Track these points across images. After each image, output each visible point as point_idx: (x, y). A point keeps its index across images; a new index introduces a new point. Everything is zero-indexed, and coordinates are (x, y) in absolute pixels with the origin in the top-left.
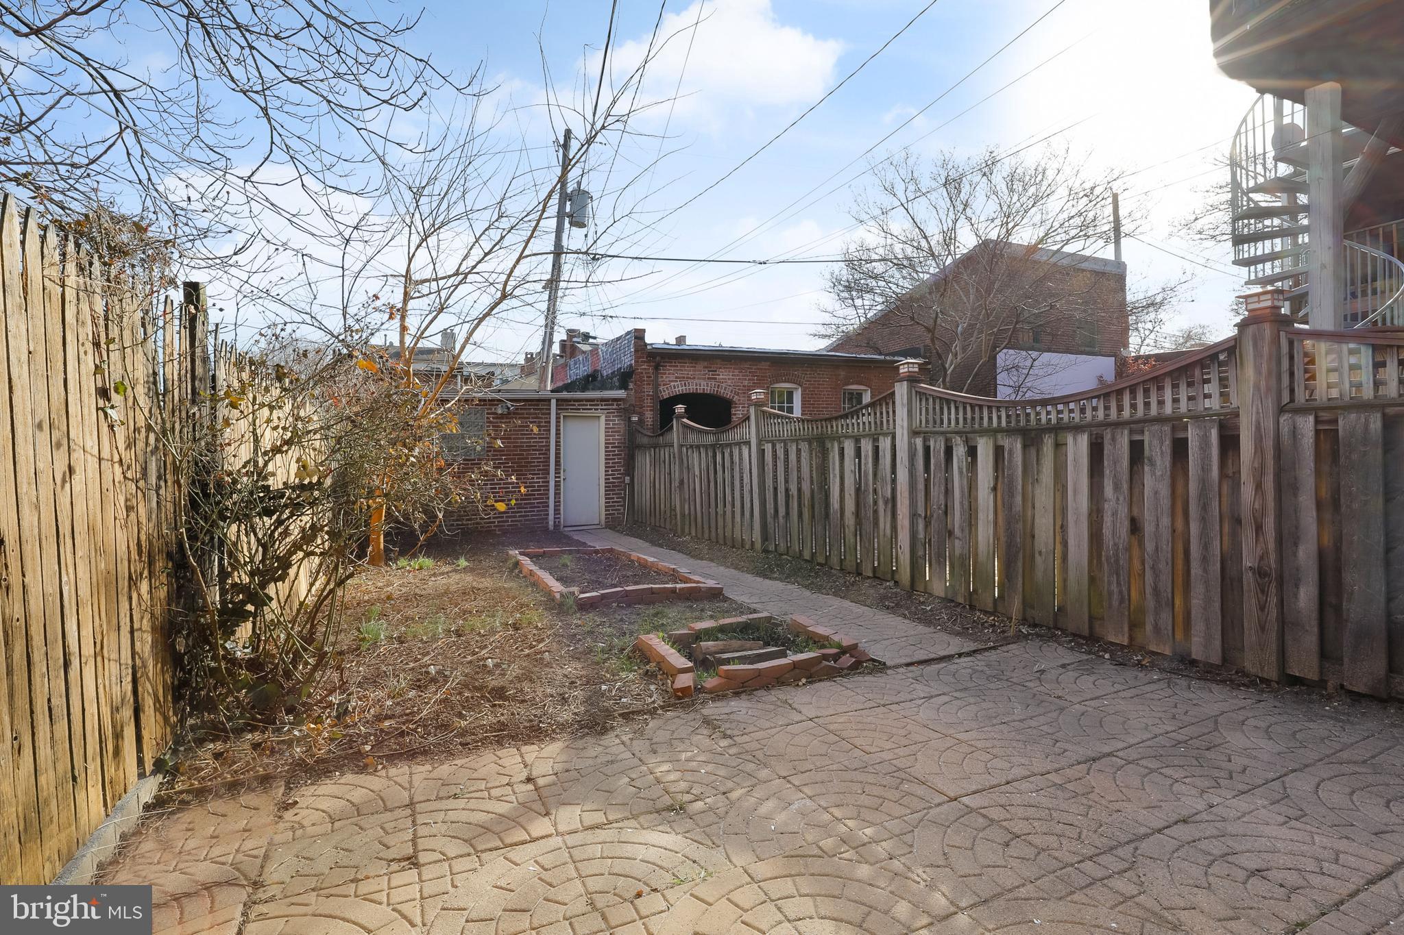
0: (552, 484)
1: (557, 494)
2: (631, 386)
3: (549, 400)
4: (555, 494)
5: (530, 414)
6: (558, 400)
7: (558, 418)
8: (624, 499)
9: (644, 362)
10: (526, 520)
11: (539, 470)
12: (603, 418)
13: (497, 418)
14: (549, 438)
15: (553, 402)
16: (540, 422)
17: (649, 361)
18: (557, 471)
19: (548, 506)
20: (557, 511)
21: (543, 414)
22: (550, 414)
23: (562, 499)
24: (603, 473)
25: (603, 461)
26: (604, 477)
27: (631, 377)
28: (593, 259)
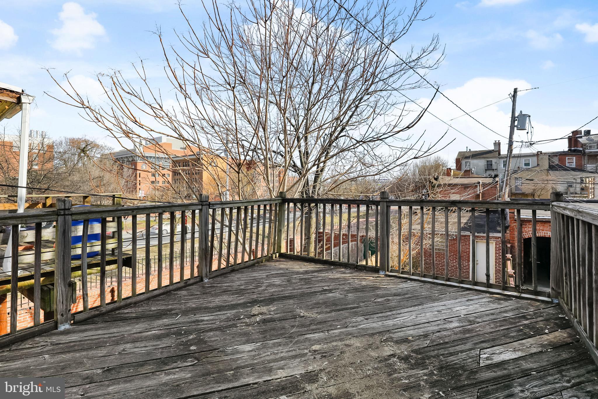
2: (508, 232)
3: (469, 236)
5: (462, 240)
9: (514, 222)
12: (494, 243)
14: (469, 249)
16: (466, 243)
19: (469, 273)
21: (467, 240)
22: (470, 240)
24: (494, 265)
25: (494, 260)
26: (494, 267)
27: (508, 228)
28: (530, 144)
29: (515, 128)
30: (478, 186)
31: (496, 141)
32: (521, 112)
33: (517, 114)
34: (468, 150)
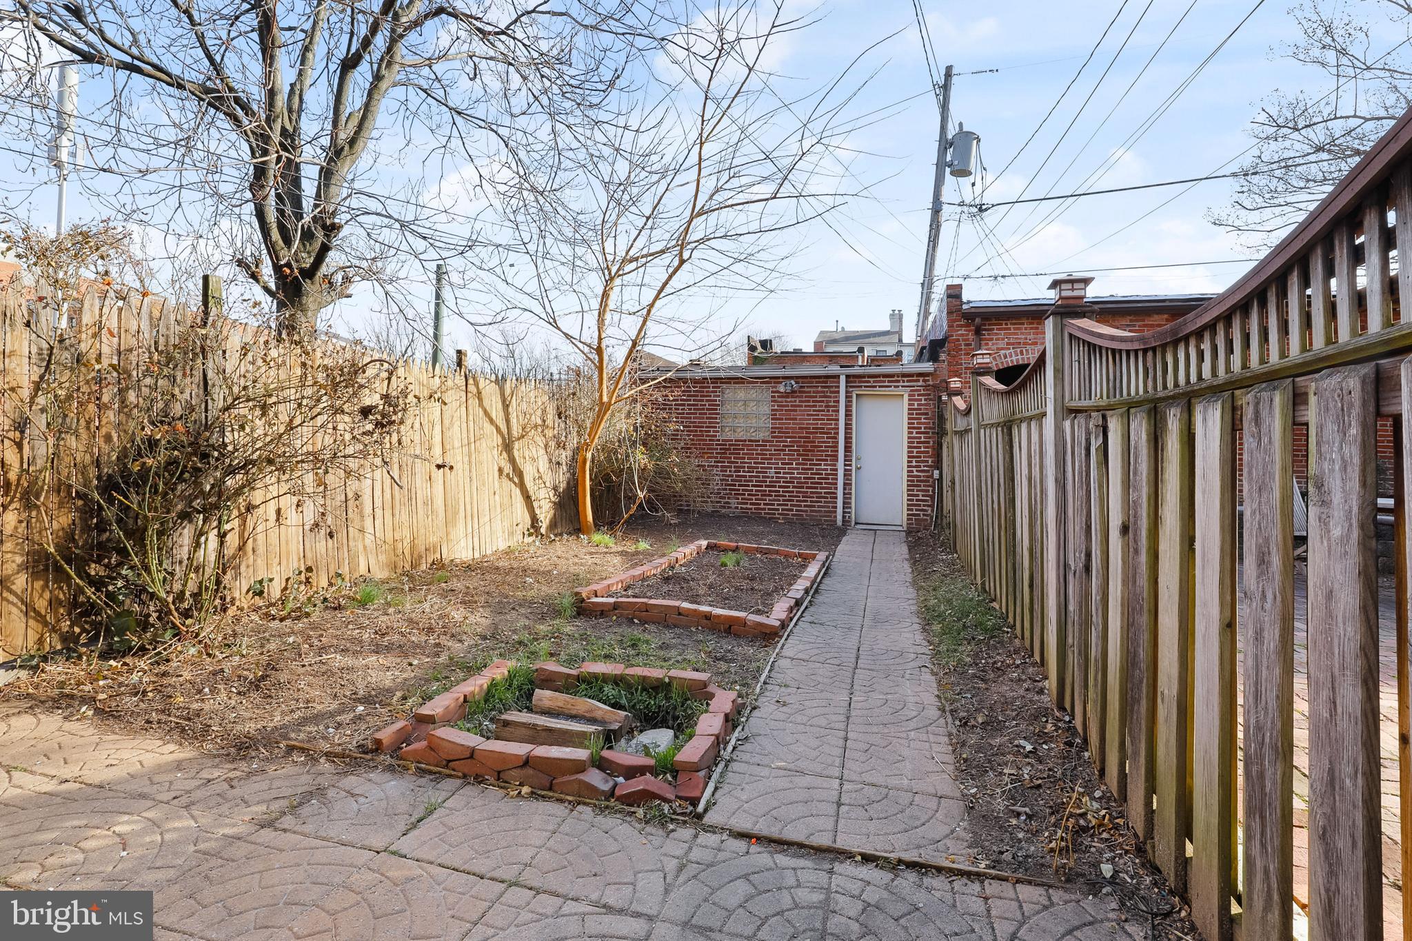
0: (841, 473)
1: (847, 485)
2: (943, 356)
3: (838, 377)
4: (845, 484)
5: (818, 392)
6: (848, 376)
7: (848, 397)
8: (932, 497)
9: (962, 326)
10: (812, 511)
11: (826, 456)
12: (906, 397)
13: (782, 397)
14: (838, 420)
15: (843, 378)
16: (828, 402)
17: (967, 325)
18: (847, 458)
19: (836, 498)
20: (846, 504)
21: (831, 392)
22: (838, 392)
23: (853, 491)
24: (906, 464)
25: (906, 449)
26: (906, 469)
27: (943, 346)
28: (981, 210)
29: (948, 170)
30: (860, 357)
31: (894, 311)
32: (961, 125)
33: (951, 132)
34: (840, 329)
